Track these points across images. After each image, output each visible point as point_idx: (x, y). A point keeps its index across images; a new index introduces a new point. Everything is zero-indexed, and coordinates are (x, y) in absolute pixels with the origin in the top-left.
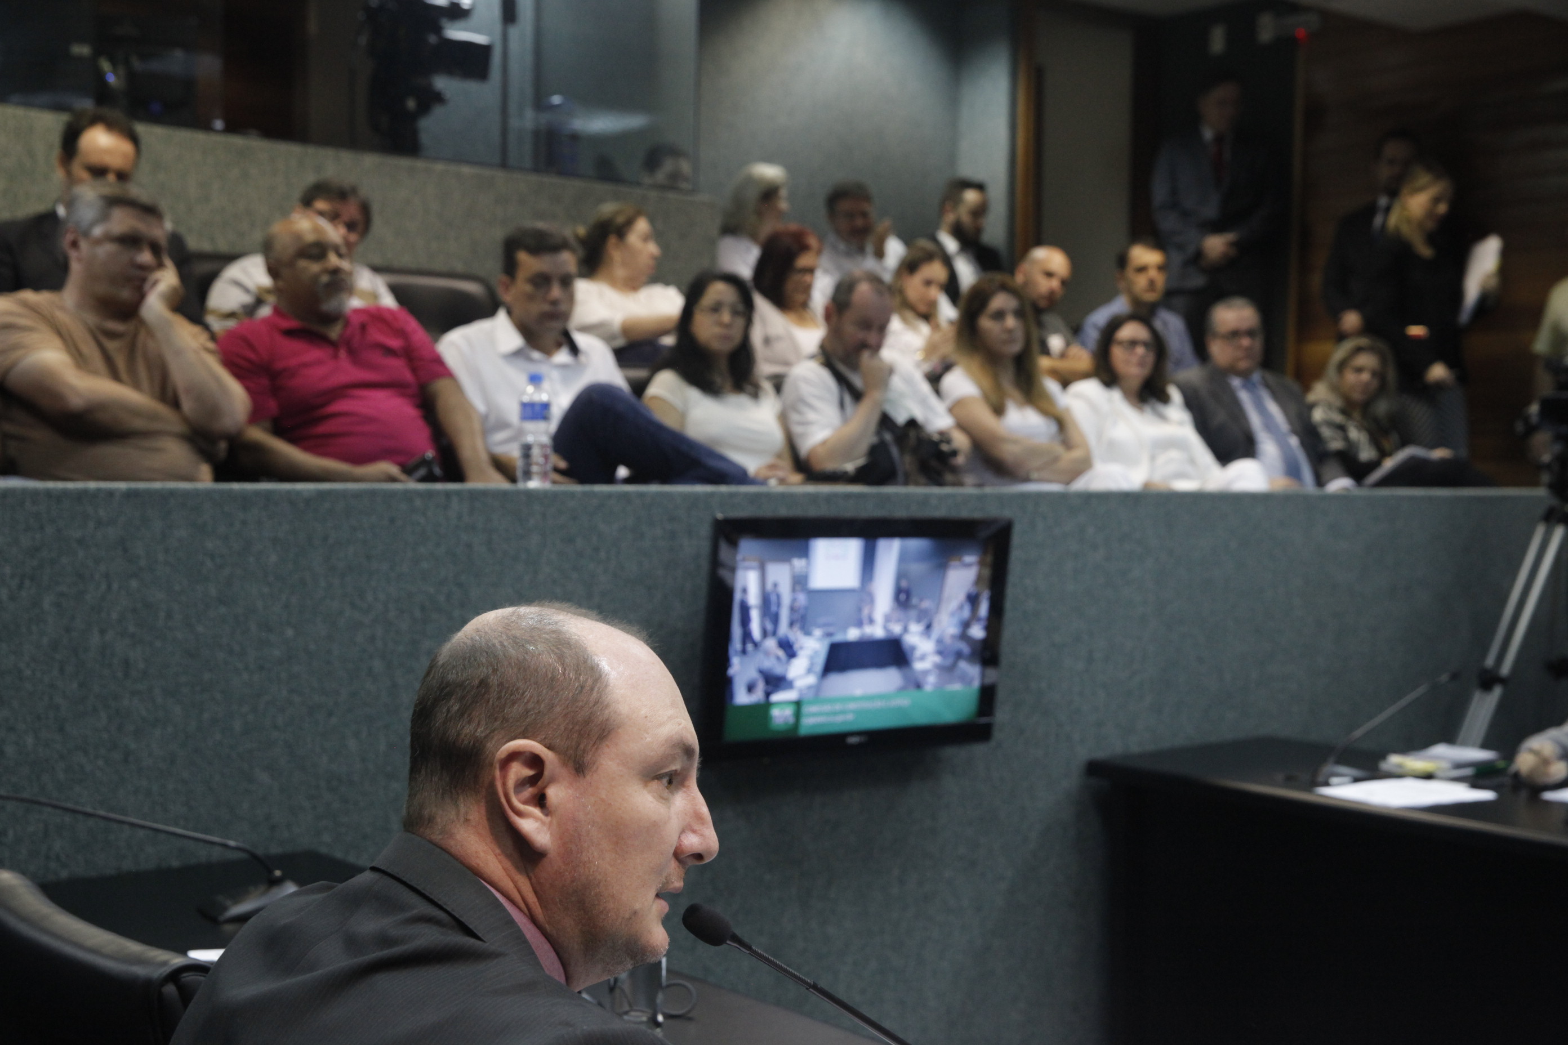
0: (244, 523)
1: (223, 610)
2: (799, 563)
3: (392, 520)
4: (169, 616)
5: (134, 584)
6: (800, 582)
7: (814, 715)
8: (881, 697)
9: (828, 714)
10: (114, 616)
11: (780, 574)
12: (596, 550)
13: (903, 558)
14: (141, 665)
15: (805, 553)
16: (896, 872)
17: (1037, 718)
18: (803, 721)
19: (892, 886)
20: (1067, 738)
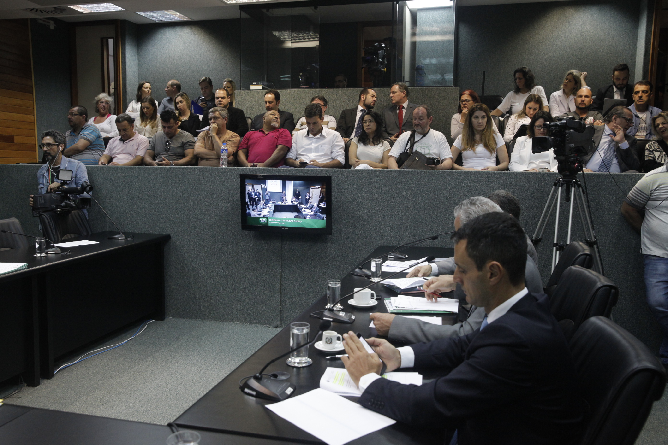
0: (157, 173)
1: (154, 189)
2: (263, 186)
3: (184, 174)
4: (145, 189)
5: (139, 183)
6: (264, 190)
7: (272, 221)
8: (290, 219)
9: (278, 222)
10: (136, 189)
11: (258, 188)
13: (294, 185)
14: (141, 198)
15: (265, 183)
16: (313, 264)
17: (363, 232)
18: (269, 223)
19: (312, 268)
20: (374, 238)
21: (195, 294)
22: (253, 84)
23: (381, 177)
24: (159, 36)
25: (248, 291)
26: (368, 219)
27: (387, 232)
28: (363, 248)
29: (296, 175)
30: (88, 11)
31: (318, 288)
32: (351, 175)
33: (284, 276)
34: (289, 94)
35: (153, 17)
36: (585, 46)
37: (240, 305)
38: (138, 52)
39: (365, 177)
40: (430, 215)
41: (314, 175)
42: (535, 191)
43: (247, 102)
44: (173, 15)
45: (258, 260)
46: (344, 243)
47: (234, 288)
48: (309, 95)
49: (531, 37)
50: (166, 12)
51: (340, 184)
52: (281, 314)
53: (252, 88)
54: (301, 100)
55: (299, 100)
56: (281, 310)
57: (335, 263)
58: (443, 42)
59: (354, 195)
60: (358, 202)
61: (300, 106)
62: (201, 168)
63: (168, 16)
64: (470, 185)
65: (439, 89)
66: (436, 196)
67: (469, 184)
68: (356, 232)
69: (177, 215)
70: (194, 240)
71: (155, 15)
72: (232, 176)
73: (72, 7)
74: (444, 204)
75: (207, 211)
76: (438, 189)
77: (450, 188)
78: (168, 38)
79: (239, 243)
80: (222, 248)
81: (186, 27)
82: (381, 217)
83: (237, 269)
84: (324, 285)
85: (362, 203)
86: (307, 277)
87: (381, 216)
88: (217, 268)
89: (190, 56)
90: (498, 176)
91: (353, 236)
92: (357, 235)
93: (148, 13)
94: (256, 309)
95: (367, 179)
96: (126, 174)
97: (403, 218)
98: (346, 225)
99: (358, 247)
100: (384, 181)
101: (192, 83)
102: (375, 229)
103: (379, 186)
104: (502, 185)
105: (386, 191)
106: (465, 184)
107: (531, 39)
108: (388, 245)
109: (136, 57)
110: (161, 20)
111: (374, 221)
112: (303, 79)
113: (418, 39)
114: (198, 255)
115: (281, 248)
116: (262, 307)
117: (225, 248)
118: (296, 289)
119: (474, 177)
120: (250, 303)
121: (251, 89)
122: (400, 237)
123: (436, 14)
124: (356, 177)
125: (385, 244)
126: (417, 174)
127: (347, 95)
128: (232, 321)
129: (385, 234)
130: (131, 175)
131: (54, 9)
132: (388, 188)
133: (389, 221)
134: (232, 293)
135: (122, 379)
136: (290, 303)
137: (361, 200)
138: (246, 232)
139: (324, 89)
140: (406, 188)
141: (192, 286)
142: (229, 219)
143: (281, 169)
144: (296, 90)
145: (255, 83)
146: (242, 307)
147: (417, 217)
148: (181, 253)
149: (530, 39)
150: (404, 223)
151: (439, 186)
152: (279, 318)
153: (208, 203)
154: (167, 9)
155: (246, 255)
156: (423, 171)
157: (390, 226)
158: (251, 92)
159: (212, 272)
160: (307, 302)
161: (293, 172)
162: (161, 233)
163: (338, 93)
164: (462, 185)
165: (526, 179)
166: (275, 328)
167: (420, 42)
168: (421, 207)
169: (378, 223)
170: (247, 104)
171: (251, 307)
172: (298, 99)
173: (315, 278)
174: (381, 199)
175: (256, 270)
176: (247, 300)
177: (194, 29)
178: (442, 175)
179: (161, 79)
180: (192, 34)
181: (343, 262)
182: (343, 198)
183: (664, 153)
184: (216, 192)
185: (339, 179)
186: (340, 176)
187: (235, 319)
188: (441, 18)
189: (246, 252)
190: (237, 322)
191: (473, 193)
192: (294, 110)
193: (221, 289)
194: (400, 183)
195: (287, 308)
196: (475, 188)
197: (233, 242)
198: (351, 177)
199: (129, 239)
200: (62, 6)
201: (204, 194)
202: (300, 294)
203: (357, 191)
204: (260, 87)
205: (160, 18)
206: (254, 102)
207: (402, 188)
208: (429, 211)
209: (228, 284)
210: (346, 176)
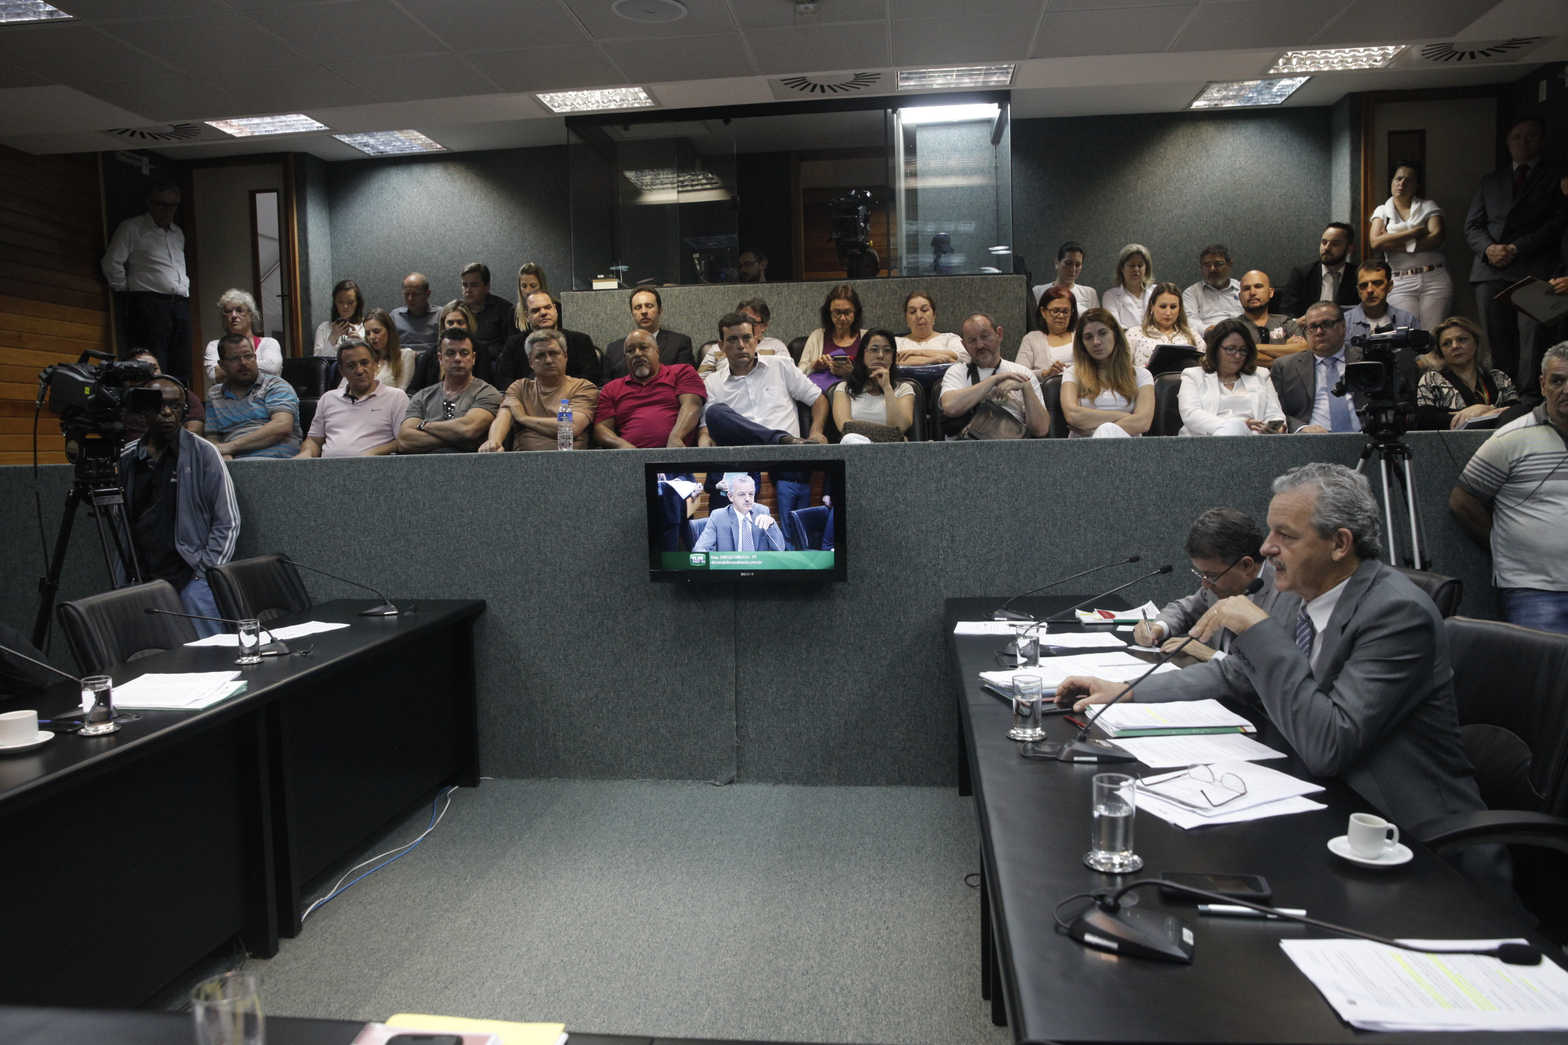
1: (444, 502)
4: (424, 504)
5: (411, 492)
7: (715, 560)
9: (730, 560)
10: (405, 504)
12: (612, 478)
14: (415, 523)
16: (804, 646)
17: (909, 572)
18: (712, 563)
19: (802, 653)
20: (934, 584)
21: (545, 725)
22: (596, 278)
23: (942, 457)
24: (376, 186)
25: (665, 710)
26: (919, 545)
27: (959, 569)
28: (911, 605)
29: (762, 460)
30: (246, 133)
31: (818, 694)
32: (880, 456)
33: (742, 674)
34: (678, 297)
35: (366, 145)
36: (1238, 195)
37: (648, 741)
38: (330, 219)
39: (910, 458)
40: (1047, 530)
41: (801, 458)
42: (1252, 473)
43: (587, 314)
44: (411, 140)
45: (684, 643)
46: (871, 597)
47: (632, 706)
48: (721, 297)
49: (1138, 179)
50: (397, 134)
51: (858, 476)
52: (738, 754)
53: (597, 285)
54: (704, 308)
55: (701, 308)
56: (738, 748)
57: (852, 641)
58: (971, 189)
59: (887, 497)
60: (896, 512)
61: (702, 321)
62: (551, 453)
63: (399, 143)
64: (1125, 467)
65: (987, 280)
66: (1058, 492)
67: (1123, 465)
68: (896, 572)
69: (499, 558)
70: (540, 609)
71: (372, 141)
72: (621, 468)
73: (214, 124)
74: (1073, 508)
75: (567, 546)
76: (1062, 477)
77: (1085, 473)
78: (395, 188)
79: (640, 609)
80: (603, 622)
81: (434, 165)
82: (947, 540)
83: (638, 666)
84: (830, 687)
85: (906, 514)
86: (792, 674)
87: (947, 537)
88: (594, 666)
89: (444, 225)
90: (1179, 447)
91: (889, 583)
92: (898, 579)
93: (359, 138)
94: (683, 748)
95: (915, 462)
96: (381, 473)
97: (993, 539)
98: (873, 560)
99: (900, 605)
100: (950, 465)
101: (450, 279)
102: (935, 565)
103: (939, 475)
104: (1188, 464)
105: (956, 485)
106: (1114, 465)
107: (1139, 182)
108: (963, 596)
109: (327, 230)
110: (382, 152)
111: (931, 549)
112: (703, 266)
113: (921, 183)
114: (549, 640)
115: (735, 615)
116: (696, 744)
117: (610, 623)
118: (770, 699)
119: (1132, 449)
120: (668, 735)
121: (594, 288)
122: (987, 579)
123: (955, 134)
124: (891, 460)
125: (957, 595)
126: (1018, 448)
127: (800, 295)
128: (630, 775)
129: (956, 574)
130: (391, 474)
131: (172, 130)
132: (958, 479)
133: (964, 548)
134: (628, 717)
135: (457, 925)
136: (756, 729)
137: (903, 507)
138: (657, 586)
139: (752, 285)
140: (995, 478)
141: (537, 709)
142: (616, 559)
143: (729, 450)
144: (693, 288)
145: (602, 276)
146: (651, 747)
147: (1021, 536)
148: (510, 637)
149: (1137, 182)
150: (994, 550)
151: (1063, 471)
152: (735, 764)
153: (568, 527)
154: (401, 127)
155: (657, 635)
156: (1030, 442)
157: (965, 556)
158: (596, 295)
159: (582, 674)
160: (793, 725)
161: (754, 454)
162: (463, 598)
163: (781, 292)
164: (1110, 467)
165: (1234, 451)
166: (726, 784)
167: (924, 190)
168: (1029, 515)
169: (941, 552)
170: (589, 319)
171: (671, 745)
172: (697, 305)
173: (811, 674)
174: (946, 502)
175: (681, 665)
176: (663, 731)
177: (452, 169)
178: (1069, 449)
179: (383, 275)
180: (448, 180)
181: (869, 636)
182: (864, 504)
183: (1456, 391)
184: (587, 504)
185: (855, 465)
186: (857, 458)
187: (638, 772)
188: (964, 143)
189: (656, 629)
190: (642, 778)
191: (1133, 482)
192: (689, 328)
193: (604, 710)
194: (983, 467)
195: (751, 741)
196: (1136, 471)
197: (627, 609)
198: (881, 459)
199: (407, 614)
200: (193, 122)
201: (558, 510)
202: (778, 710)
203: (894, 488)
204: (613, 284)
205: (381, 147)
206: (603, 315)
207: (988, 478)
208: (1045, 524)
209: (618, 699)
210: (870, 459)
